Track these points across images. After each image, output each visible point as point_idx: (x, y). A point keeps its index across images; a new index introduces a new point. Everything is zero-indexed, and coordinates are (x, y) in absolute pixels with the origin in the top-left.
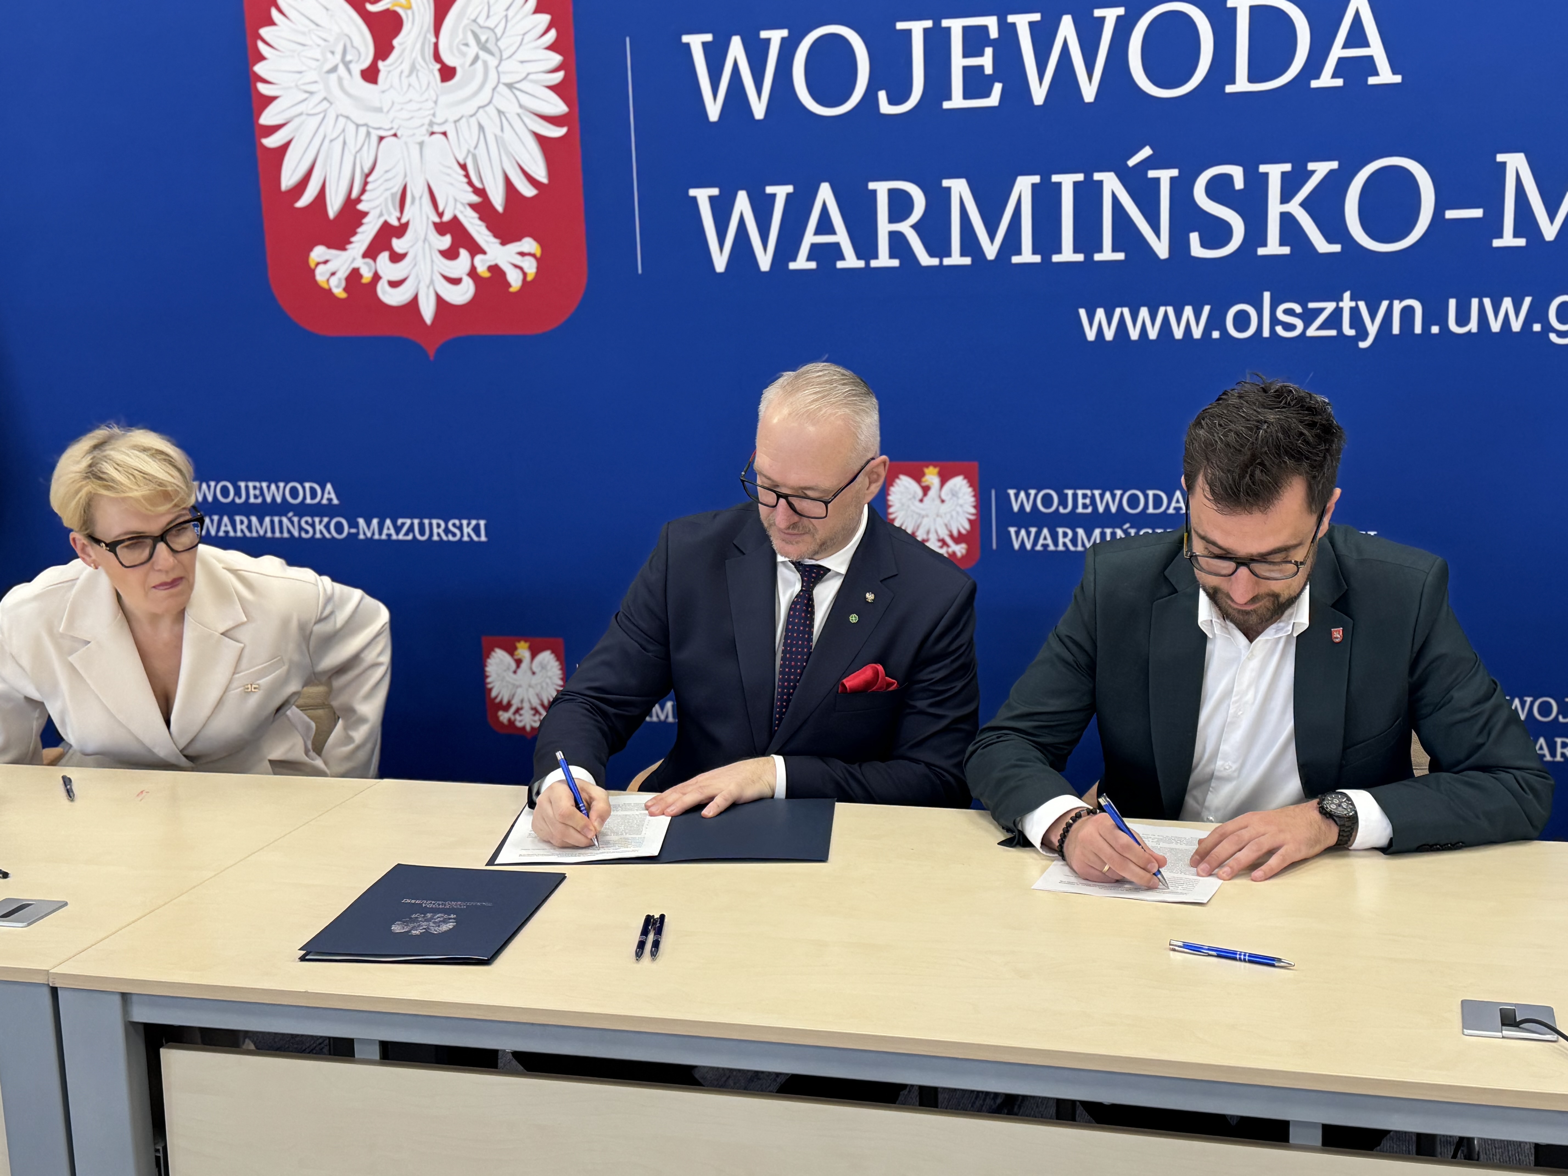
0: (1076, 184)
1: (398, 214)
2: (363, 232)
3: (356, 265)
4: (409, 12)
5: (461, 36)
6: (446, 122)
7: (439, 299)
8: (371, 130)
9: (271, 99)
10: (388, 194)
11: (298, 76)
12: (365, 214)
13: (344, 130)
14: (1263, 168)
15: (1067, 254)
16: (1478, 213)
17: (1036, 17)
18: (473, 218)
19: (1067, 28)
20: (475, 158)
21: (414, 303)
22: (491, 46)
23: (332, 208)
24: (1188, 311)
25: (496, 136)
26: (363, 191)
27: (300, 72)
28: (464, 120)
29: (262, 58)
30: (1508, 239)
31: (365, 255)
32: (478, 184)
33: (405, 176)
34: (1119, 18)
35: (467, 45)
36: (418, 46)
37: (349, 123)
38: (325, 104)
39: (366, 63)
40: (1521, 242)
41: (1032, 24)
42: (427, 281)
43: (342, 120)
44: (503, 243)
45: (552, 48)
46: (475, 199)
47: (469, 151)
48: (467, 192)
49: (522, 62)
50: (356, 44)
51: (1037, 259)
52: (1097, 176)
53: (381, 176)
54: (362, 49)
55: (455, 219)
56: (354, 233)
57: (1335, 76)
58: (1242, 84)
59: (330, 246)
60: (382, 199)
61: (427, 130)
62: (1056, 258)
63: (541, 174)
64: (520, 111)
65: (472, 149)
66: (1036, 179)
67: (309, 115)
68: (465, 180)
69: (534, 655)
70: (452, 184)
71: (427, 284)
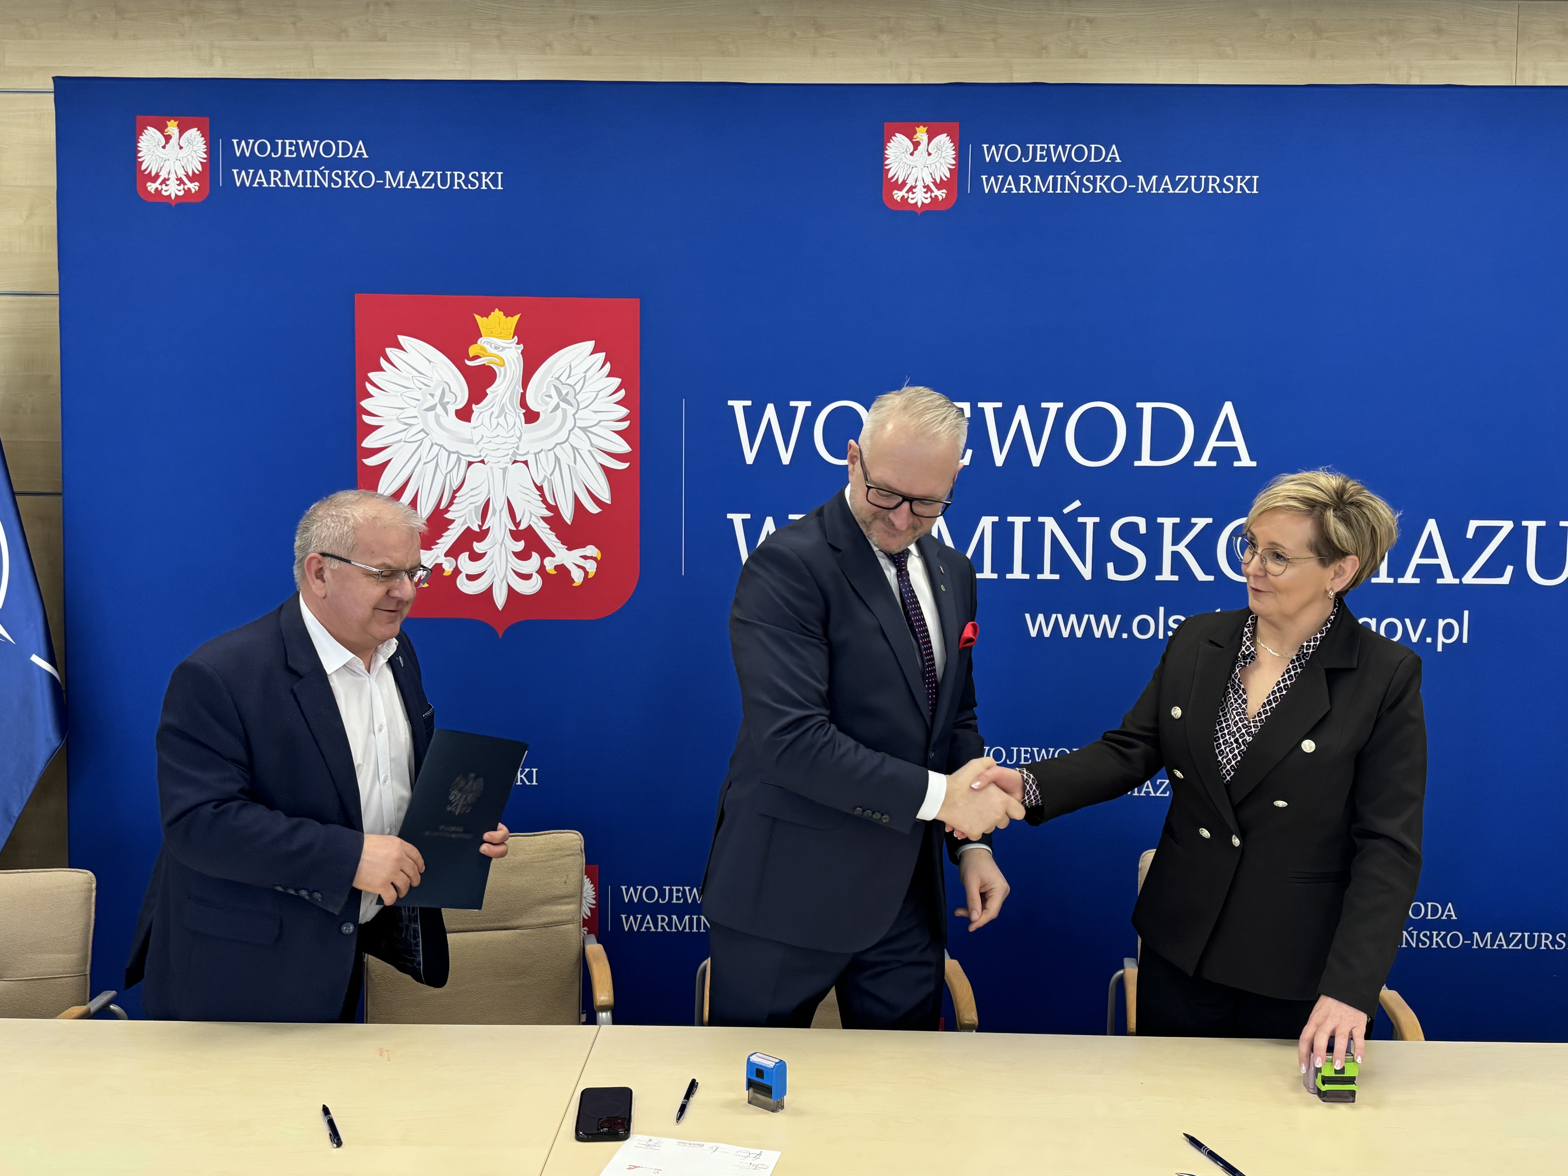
0: (1025, 524)
1: (480, 524)
2: (447, 536)
3: (438, 561)
4: (502, 369)
5: (545, 389)
6: (528, 453)
7: (511, 590)
8: (460, 456)
9: (374, 428)
10: (473, 507)
11: (401, 411)
13: (437, 455)
14: (1160, 520)
15: (1018, 573)
17: (999, 405)
18: (547, 528)
19: (1022, 414)
20: (550, 481)
21: (489, 593)
22: (570, 397)
23: (422, 513)
24: (1105, 618)
25: (569, 465)
26: (451, 503)
27: (403, 409)
28: (543, 453)
29: (369, 396)
31: (448, 554)
32: (552, 502)
33: (489, 493)
34: (1059, 410)
35: (550, 396)
36: (508, 395)
37: (442, 450)
38: (423, 435)
39: (461, 405)
41: (995, 410)
42: (502, 576)
43: (436, 448)
44: (569, 549)
45: (620, 403)
46: (548, 514)
47: (545, 477)
48: (543, 508)
49: (595, 412)
50: (452, 390)
51: (995, 576)
52: (1041, 519)
54: (459, 395)
55: (530, 527)
56: (441, 537)
57: (1210, 460)
58: (1145, 461)
61: (510, 458)
63: (605, 496)
64: (591, 449)
65: (549, 476)
66: (996, 519)
68: (541, 499)
70: (529, 501)
71: (501, 579)
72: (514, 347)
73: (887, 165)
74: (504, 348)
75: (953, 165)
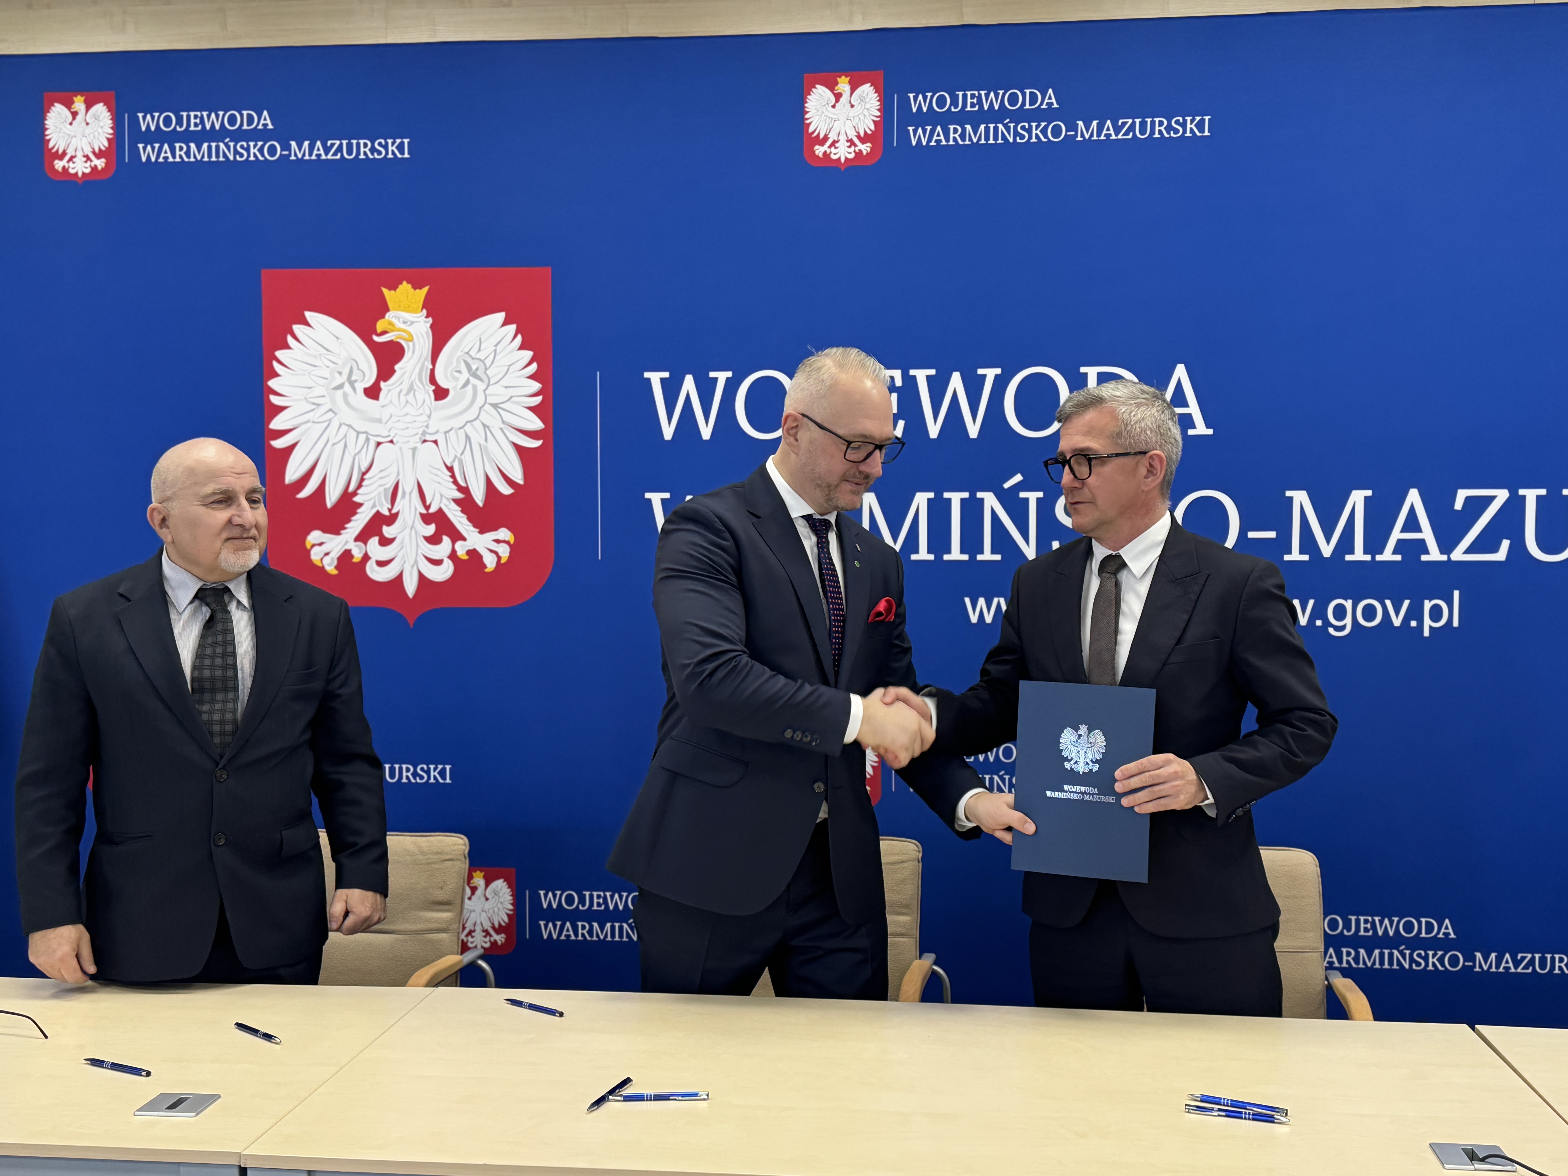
0: (963, 500)
1: (390, 507)
2: (356, 520)
3: (347, 547)
4: (411, 344)
5: (455, 364)
6: (437, 432)
7: (421, 577)
8: (370, 436)
9: (282, 409)
10: (382, 489)
11: (309, 390)
12: (360, 505)
15: (956, 554)
16: (1272, 534)
17: (932, 372)
18: (456, 511)
19: (956, 381)
20: (460, 462)
21: (399, 579)
22: (480, 373)
23: (330, 499)
25: (480, 444)
26: (360, 486)
27: (310, 388)
28: (453, 431)
29: (276, 375)
30: (1295, 555)
31: (357, 539)
32: (463, 484)
33: (398, 475)
34: (997, 377)
35: (460, 372)
36: (417, 371)
37: (350, 429)
38: (331, 415)
39: (370, 381)
40: (1305, 558)
41: (928, 377)
42: (412, 562)
44: (481, 532)
45: (532, 377)
46: (459, 495)
47: (456, 457)
48: (452, 489)
49: (506, 387)
50: (360, 367)
51: (931, 557)
52: (979, 495)
53: (376, 476)
54: (367, 372)
55: (440, 511)
56: (349, 521)
59: (325, 531)
60: (376, 493)
62: (946, 557)
63: (518, 476)
64: (502, 426)
65: (459, 455)
66: (931, 495)
67: (313, 422)
68: (452, 480)
69: (487, 884)
70: (439, 483)
71: (412, 564)
72: (423, 321)
73: (807, 119)
74: (412, 323)
75: (877, 117)
